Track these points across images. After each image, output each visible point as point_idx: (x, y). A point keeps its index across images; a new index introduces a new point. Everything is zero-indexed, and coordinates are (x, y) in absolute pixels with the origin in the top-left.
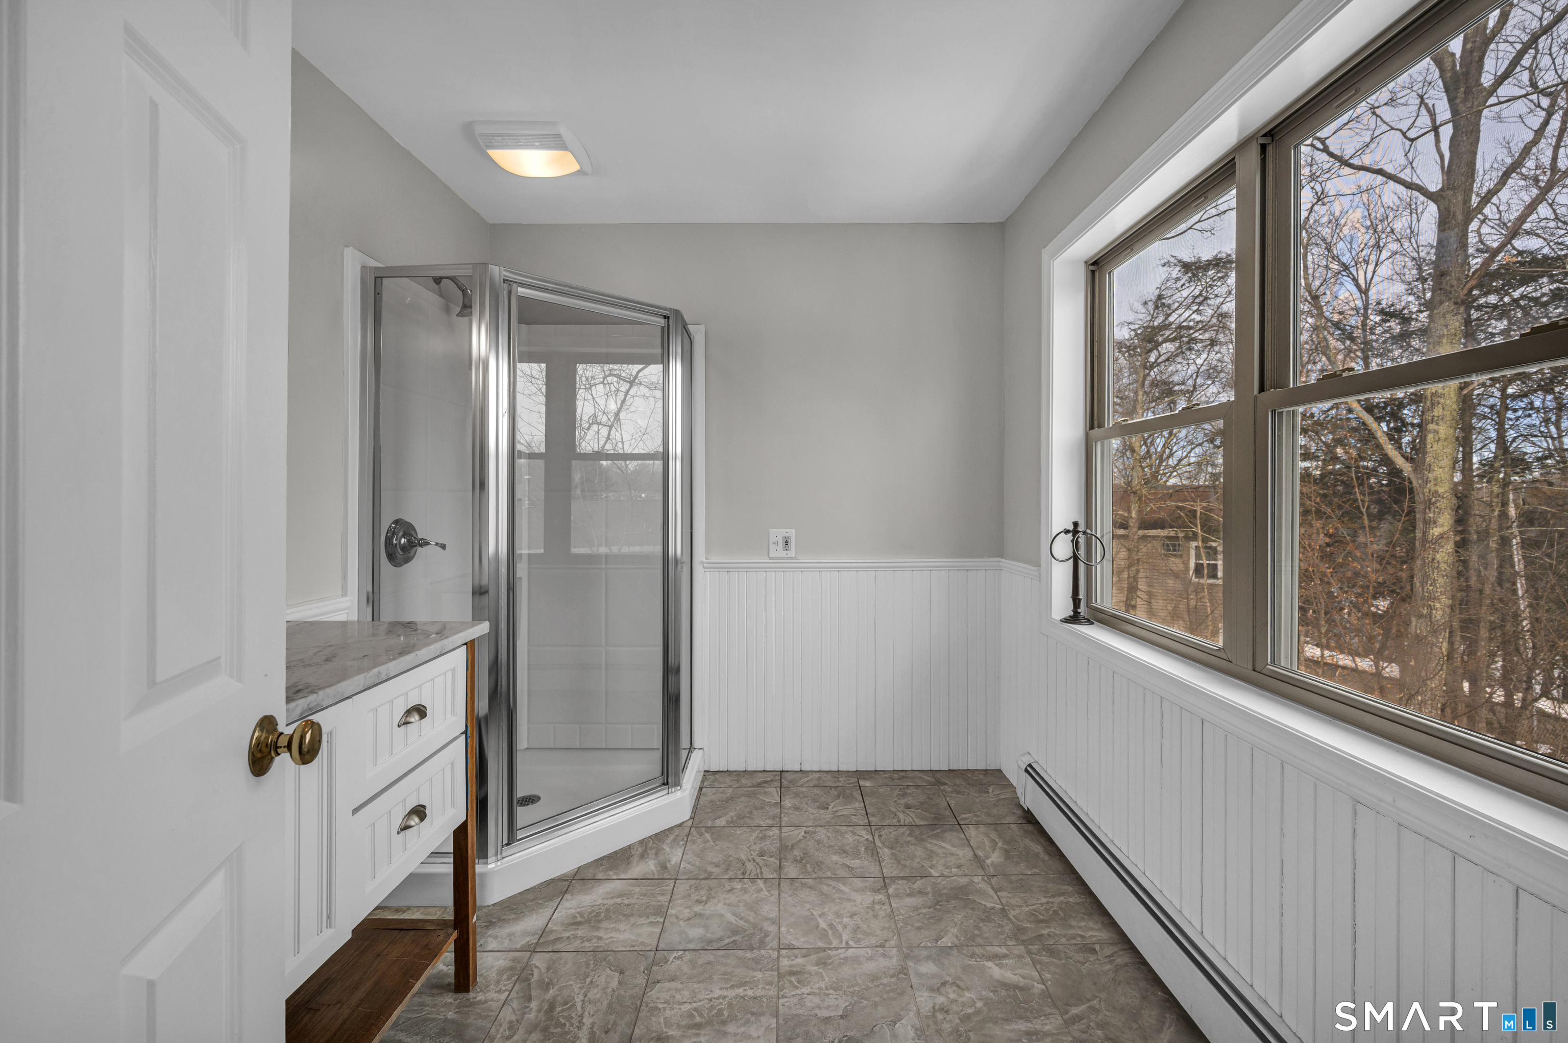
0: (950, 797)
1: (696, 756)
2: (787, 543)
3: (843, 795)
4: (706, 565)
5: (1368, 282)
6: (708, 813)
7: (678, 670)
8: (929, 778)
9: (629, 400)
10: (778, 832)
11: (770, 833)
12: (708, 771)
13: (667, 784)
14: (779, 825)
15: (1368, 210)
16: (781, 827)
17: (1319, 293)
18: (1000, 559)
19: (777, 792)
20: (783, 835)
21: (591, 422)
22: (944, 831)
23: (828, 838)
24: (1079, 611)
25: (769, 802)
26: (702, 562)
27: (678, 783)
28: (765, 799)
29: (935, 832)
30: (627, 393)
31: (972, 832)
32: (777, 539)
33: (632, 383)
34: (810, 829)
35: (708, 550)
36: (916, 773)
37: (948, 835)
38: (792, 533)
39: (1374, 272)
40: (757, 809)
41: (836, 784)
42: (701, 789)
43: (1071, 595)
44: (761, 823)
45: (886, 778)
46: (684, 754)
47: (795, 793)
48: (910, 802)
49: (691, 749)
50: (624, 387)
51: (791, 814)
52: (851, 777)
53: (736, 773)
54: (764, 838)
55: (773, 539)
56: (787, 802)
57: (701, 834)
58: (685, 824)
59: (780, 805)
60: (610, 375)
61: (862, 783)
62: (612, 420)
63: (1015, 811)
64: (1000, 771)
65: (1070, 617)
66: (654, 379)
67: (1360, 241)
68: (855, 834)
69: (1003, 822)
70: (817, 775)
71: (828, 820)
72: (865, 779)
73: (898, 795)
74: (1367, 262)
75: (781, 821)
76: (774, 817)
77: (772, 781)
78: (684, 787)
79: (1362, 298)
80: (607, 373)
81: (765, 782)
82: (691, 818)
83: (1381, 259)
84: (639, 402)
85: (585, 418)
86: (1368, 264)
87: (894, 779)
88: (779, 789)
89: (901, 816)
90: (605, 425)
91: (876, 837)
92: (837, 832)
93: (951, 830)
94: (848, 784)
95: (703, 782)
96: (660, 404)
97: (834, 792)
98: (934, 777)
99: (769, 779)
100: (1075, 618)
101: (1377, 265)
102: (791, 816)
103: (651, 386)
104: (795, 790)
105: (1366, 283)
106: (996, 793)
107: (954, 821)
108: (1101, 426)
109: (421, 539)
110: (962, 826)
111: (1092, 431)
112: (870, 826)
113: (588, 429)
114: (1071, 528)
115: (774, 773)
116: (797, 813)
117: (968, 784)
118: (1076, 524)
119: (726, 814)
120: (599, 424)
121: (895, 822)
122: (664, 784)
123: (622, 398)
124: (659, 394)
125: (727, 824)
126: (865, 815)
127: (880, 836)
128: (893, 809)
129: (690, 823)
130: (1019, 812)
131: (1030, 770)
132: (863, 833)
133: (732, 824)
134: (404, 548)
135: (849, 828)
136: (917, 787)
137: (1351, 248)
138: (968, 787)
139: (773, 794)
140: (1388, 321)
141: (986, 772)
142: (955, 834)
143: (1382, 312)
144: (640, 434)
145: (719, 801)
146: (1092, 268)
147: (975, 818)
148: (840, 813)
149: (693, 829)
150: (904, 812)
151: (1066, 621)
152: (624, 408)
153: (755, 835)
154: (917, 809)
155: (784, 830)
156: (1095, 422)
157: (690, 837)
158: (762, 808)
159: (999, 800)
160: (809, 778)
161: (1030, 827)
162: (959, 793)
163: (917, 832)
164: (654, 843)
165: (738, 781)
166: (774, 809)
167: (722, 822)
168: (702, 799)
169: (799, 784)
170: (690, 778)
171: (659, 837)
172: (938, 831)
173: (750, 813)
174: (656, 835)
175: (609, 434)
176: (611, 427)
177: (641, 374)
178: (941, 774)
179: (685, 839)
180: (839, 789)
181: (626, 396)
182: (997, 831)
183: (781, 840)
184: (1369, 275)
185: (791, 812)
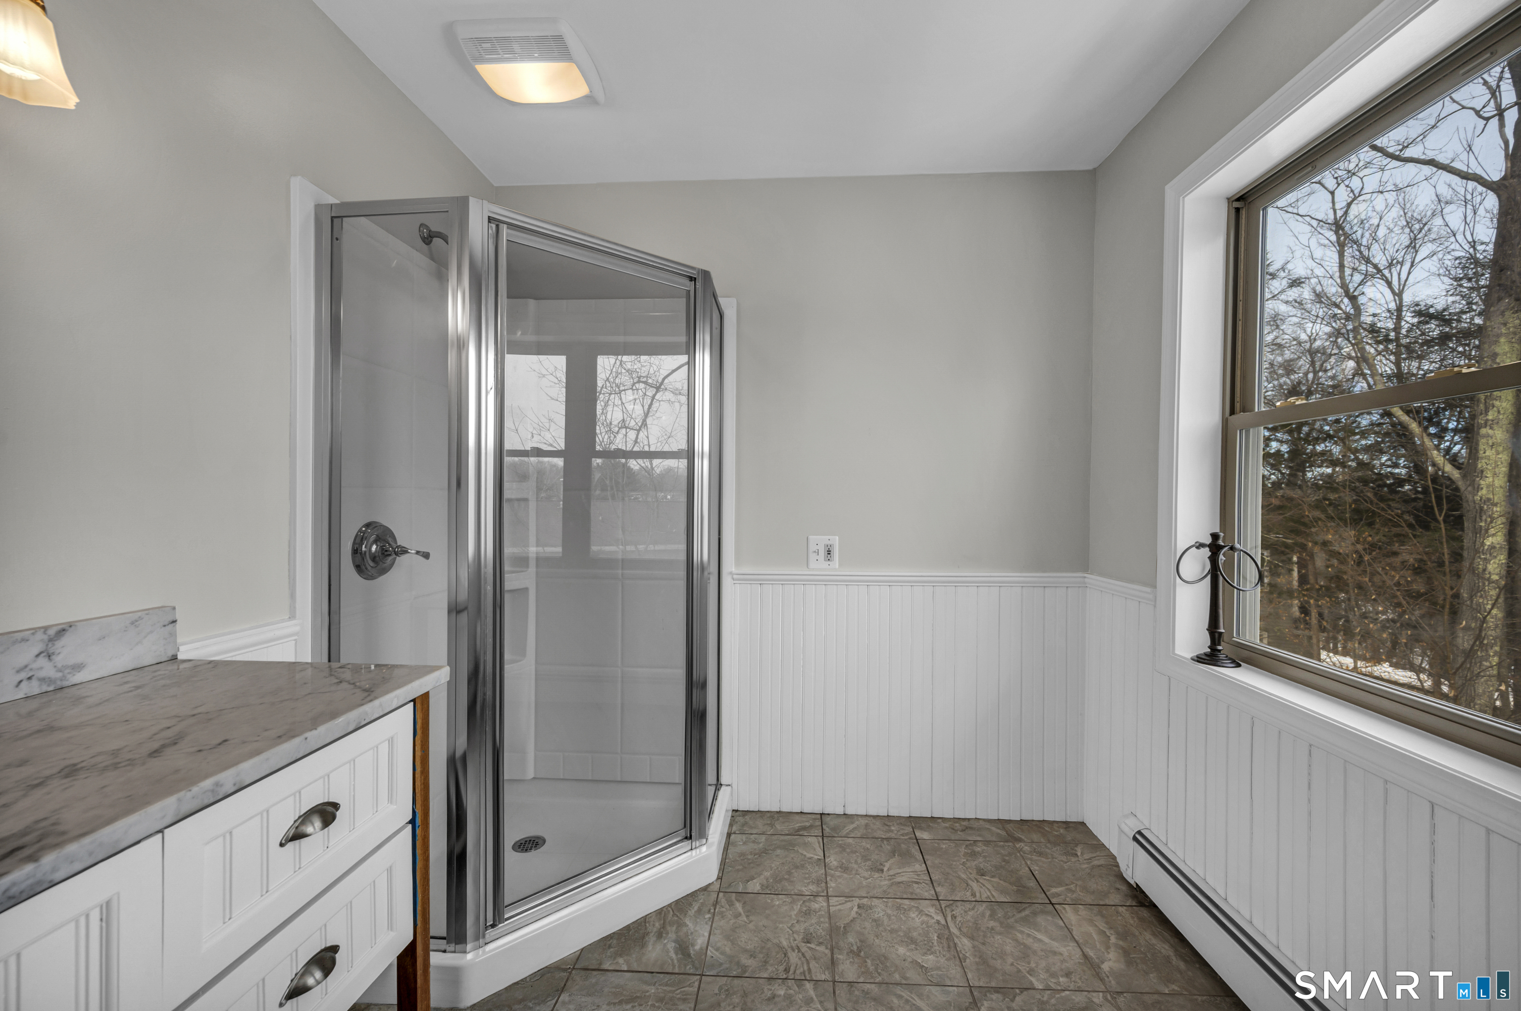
0: (1031, 860)
1: (724, 793)
2: (829, 552)
3: (900, 853)
4: (735, 576)
5: (1402, 283)
6: (738, 870)
7: (704, 685)
8: (999, 831)
9: (655, 405)
10: (825, 904)
11: (815, 906)
12: (737, 811)
13: (691, 838)
14: (825, 894)
15: (1404, 209)
16: (828, 896)
17: (1355, 294)
18: (1086, 575)
19: (819, 843)
20: (832, 909)
21: (620, 425)
22: (1035, 914)
23: (889, 916)
24: (1220, 648)
25: (810, 858)
26: (731, 573)
27: (703, 835)
28: (805, 853)
29: (1023, 914)
30: (653, 398)
31: (1069, 914)
32: (817, 547)
33: (658, 389)
34: (865, 901)
35: (738, 562)
36: (981, 822)
37: (1040, 919)
38: (835, 541)
39: (1409, 273)
40: (797, 867)
41: (888, 835)
42: (729, 835)
43: (1206, 626)
44: (804, 889)
45: (946, 828)
46: (710, 790)
47: (840, 846)
48: (982, 866)
49: (718, 785)
50: (651, 392)
51: (839, 877)
52: (905, 825)
53: (768, 815)
54: (808, 913)
55: (813, 547)
56: (832, 859)
57: (731, 904)
58: (712, 887)
59: (823, 863)
60: (639, 382)
61: (919, 834)
62: (640, 424)
63: (1118, 886)
64: (1083, 824)
65: (1205, 654)
66: (678, 386)
67: (1394, 242)
68: (921, 912)
69: (1107, 902)
70: (863, 821)
71: (885, 888)
72: (921, 828)
73: (966, 854)
74: (1402, 264)
75: (827, 888)
76: (818, 882)
77: (811, 827)
78: (710, 840)
79: (1395, 300)
80: (636, 380)
81: (804, 828)
82: (718, 878)
83: (1417, 260)
84: (665, 406)
85: (615, 423)
86: (1402, 265)
87: (956, 831)
88: (821, 840)
89: (974, 885)
90: (632, 429)
91: (949, 919)
92: (899, 908)
93: (1043, 912)
94: (902, 835)
95: (731, 825)
96: (685, 409)
97: (887, 847)
98: (1004, 829)
99: (807, 824)
100: (1211, 657)
101: (1412, 266)
102: (839, 880)
103: (677, 392)
104: (840, 841)
105: (1399, 285)
106: (1086, 856)
107: (1042, 898)
108: (1246, 408)
109: (398, 547)
110: (1057, 906)
111: (1233, 416)
112: (938, 900)
113: (617, 433)
114: (1208, 540)
115: (813, 816)
116: (845, 875)
117: (1049, 841)
118: (1215, 536)
119: (760, 874)
120: (626, 428)
121: (968, 895)
122: (686, 838)
123: (649, 402)
124: (684, 399)
125: (763, 889)
126: (929, 882)
127: (954, 917)
128: (963, 876)
129: (716, 887)
130: (1124, 888)
131: (1140, 838)
132: (932, 911)
133: (769, 890)
134: (374, 558)
135: (913, 903)
136: (987, 843)
137: (1385, 249)
138: (1048, 845)
139: (813, 848)
140: (1427, 323)
141: (1066, 824)
142: (1050, 918)
143: (1419, 313)
144: (666, 437)
145: (751, 853)
146: (1237, 205)
147: (1069, 895)
148: (899, 879)
149: (721, 895)
150: (978, 881)
151: (1199, 659)
152: (650, 414)
153: (797, 907)
154: (993, 877)
155: (833, 901)
156: (1238, 406)
157: (718, 907)
158: (803, 866)
159: (1093, 867)
160: (854, 826)
161: (1145, 913)
162: (1040, 854)
163: (1000, 914)
164: (674, 915)
165: (772, 825)
166: (817, 868)
167: (754, 886)
168: (731, 850)
169: (844, 832)
170: (717, 826)
171: (681, 905)
172: (1027, 912)
173: (789, 873)
174: (677, 902)
175: (637, 438)
176: (639, 431)
177: (666, 381)
178: (1011, 825)
179: (712, 911)
180: (892, 842)
181: (652, 401)
182: (1103, 916)
183: (830, 918)
184: (1404, 276)
185: (838, 874)
